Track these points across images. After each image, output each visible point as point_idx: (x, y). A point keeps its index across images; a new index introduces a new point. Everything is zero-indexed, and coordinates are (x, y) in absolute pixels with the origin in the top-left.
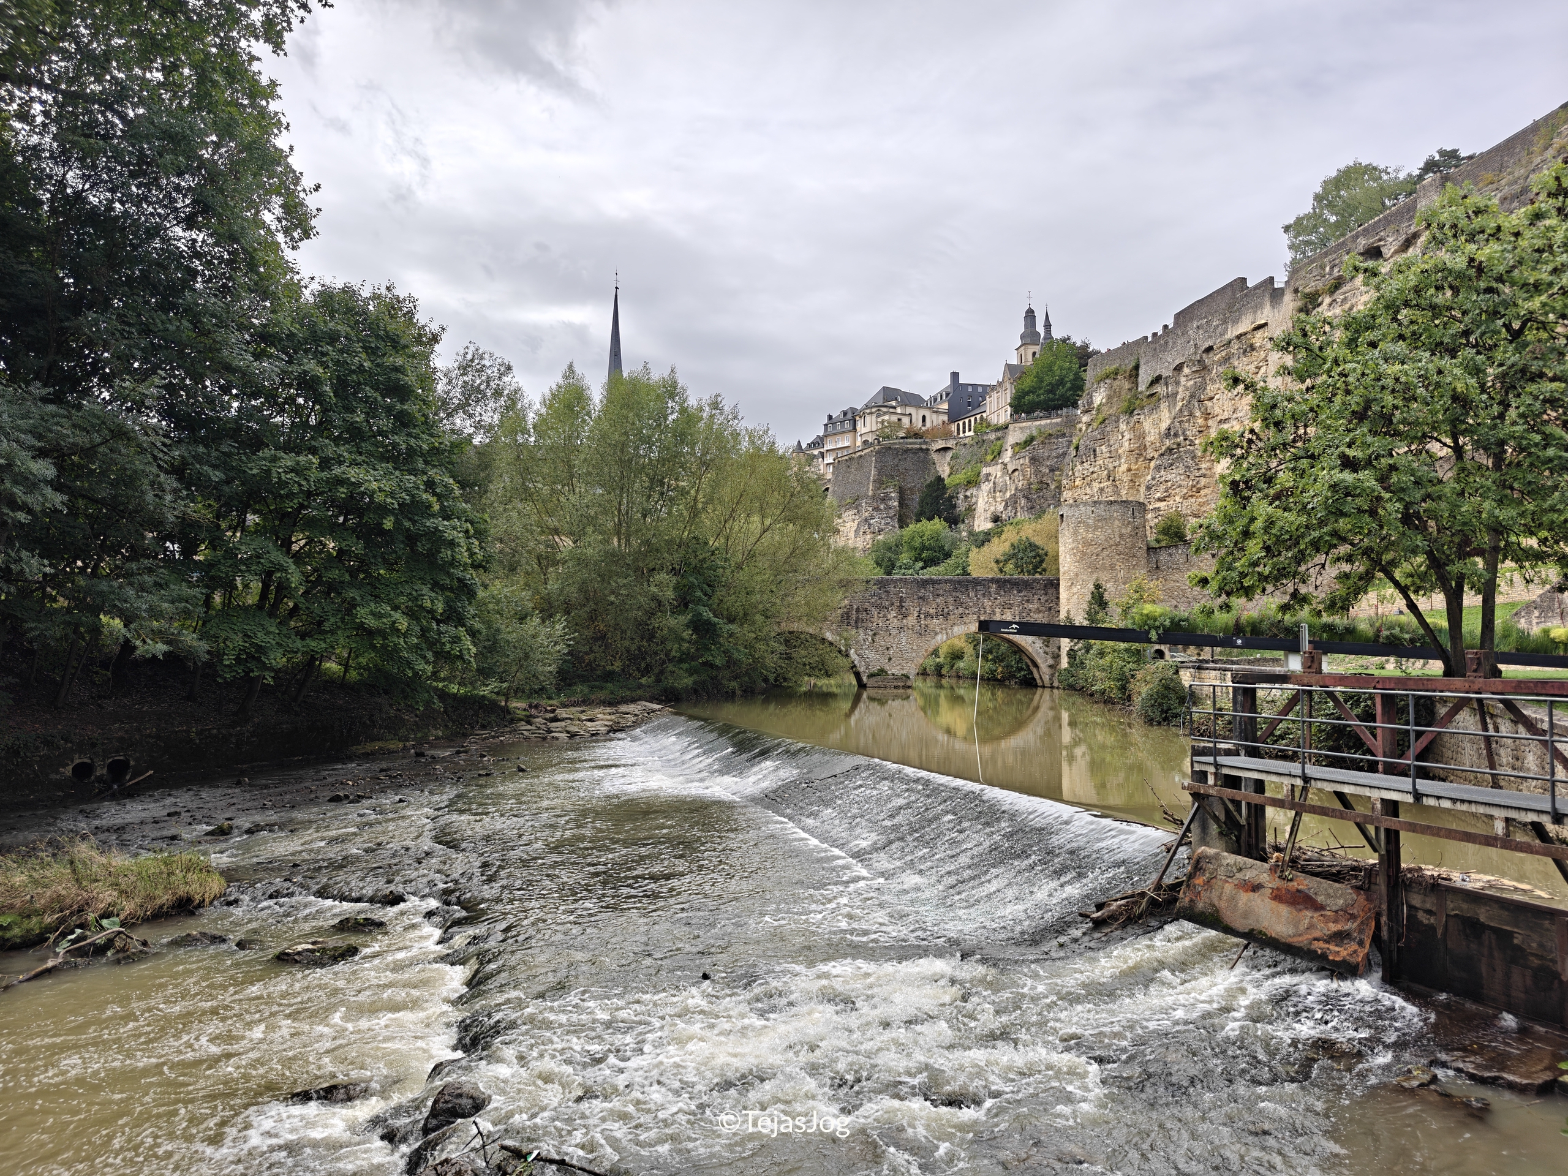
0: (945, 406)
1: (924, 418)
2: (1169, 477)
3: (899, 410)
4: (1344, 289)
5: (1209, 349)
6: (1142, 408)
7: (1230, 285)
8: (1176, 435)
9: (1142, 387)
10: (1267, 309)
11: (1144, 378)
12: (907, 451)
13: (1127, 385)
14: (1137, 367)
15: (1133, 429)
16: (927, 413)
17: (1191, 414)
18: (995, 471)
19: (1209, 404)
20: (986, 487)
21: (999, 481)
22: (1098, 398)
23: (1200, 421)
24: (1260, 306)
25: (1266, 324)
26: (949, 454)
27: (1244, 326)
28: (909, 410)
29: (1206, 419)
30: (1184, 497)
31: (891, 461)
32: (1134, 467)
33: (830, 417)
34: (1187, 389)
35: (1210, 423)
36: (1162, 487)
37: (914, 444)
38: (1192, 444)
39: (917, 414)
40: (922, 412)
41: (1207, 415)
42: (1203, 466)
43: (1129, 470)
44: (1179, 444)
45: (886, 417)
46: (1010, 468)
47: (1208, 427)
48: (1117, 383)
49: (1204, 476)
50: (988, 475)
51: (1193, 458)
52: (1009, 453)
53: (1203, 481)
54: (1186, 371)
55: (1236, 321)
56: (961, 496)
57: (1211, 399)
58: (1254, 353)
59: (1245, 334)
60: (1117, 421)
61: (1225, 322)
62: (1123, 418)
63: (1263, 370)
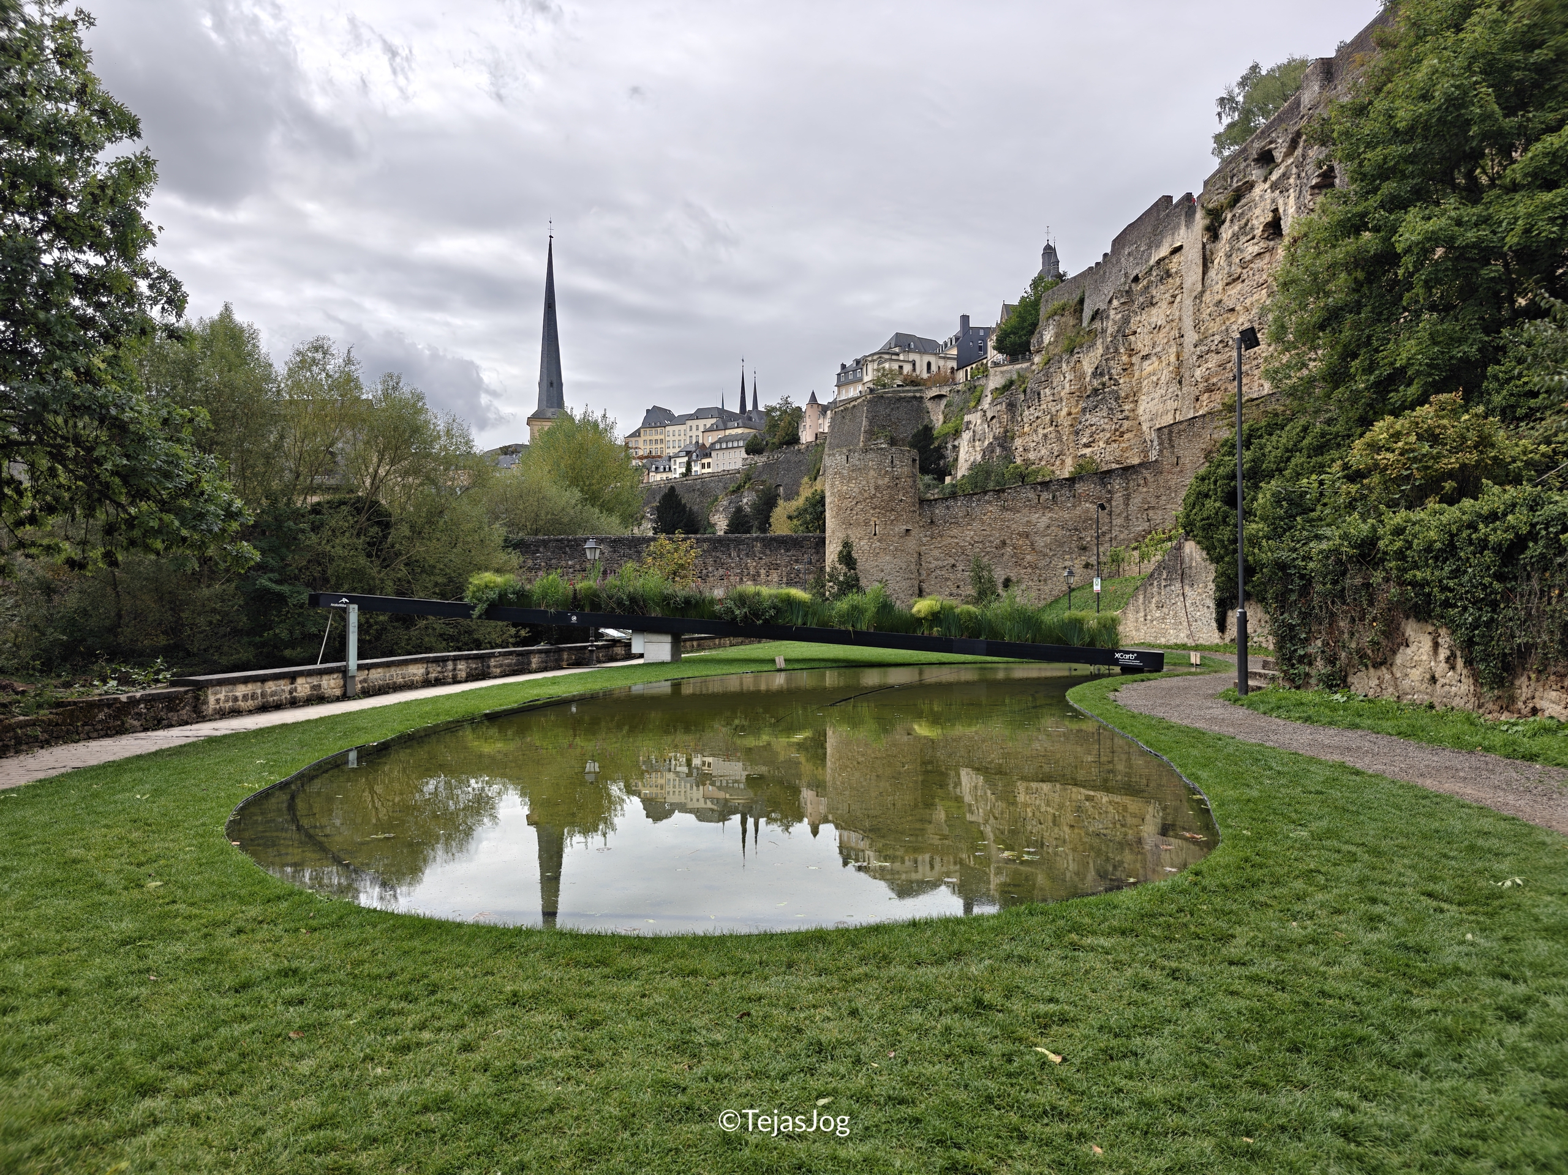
0: (954, 352)
1: (929, 364)
2: (1094, 420)
3: (901, 357)
4: (1243, 201)
5: (1136, 279)
6: (1081, 346)
7: (1156, 204)
8: (1102, 375)
9: (1085, 324)
10: (1183, 230)
11: (1087, 313)
12: (900, 399)
13: (1072, 322)
14: (1081, 301)
15: (1074, 369)
16: (932, 359)
17: (1116, 351)
18: (975, 418)
19: (1132, 338)
20: (966, 436)
21: (979, 429)
22: (1048, 336)
23: (1125, 358)
24: (1176, 227)
25: (1180, 248)
26: (944, 402)
27: (1164, 251)
28: (912, 357)
29: (1130, 356)
30: (1107, 443)
31: (883, 411)
32: (1074, 411)
33: (843, 366)
34: (1115, 322)
35: (1134, 359)
36: (1088, 432)
37: (909, 392)
38: (1117, 384)
39: (921, 361)
40: (927, 358)
41: (1131, 352)
42: (1126, 407)
43: (1069, 414)
44: (1104, 384)
45: (887, 365)
46: (989, 415)
47: (1132, 364)
48: (1064, 319)
49: (1127, 418)
50: (969, 422)
51: (1117, 399)
52: (989, 399)
53: (1126, 424)
54: (1115, 303)
55: (1158, 246)
56: (949, 446)
57: (1135, 333)
58: (1170, 280)
59: (1164, 259)
60: (1060, 362)
61: (1150, 247)
62: (1065, 357)
63: (1178, 299)
